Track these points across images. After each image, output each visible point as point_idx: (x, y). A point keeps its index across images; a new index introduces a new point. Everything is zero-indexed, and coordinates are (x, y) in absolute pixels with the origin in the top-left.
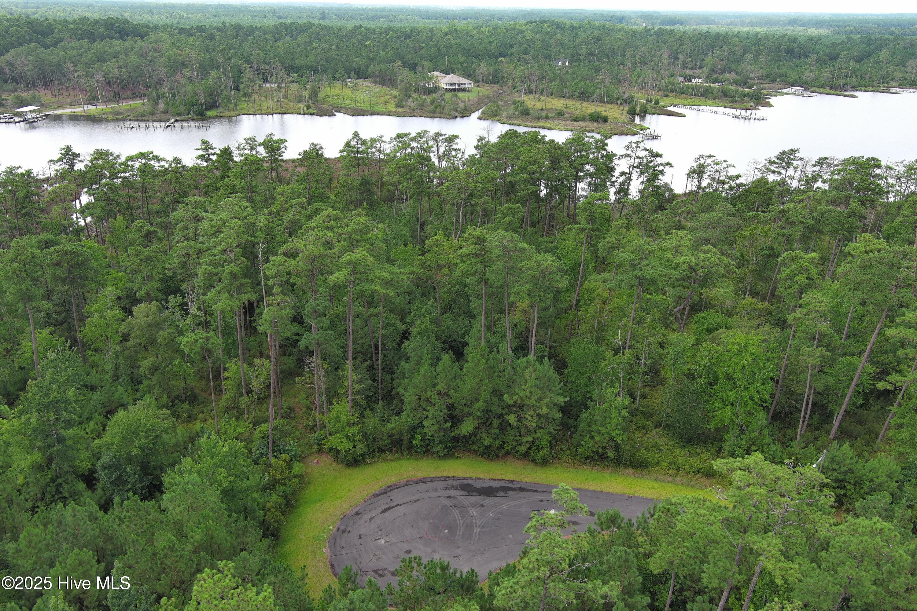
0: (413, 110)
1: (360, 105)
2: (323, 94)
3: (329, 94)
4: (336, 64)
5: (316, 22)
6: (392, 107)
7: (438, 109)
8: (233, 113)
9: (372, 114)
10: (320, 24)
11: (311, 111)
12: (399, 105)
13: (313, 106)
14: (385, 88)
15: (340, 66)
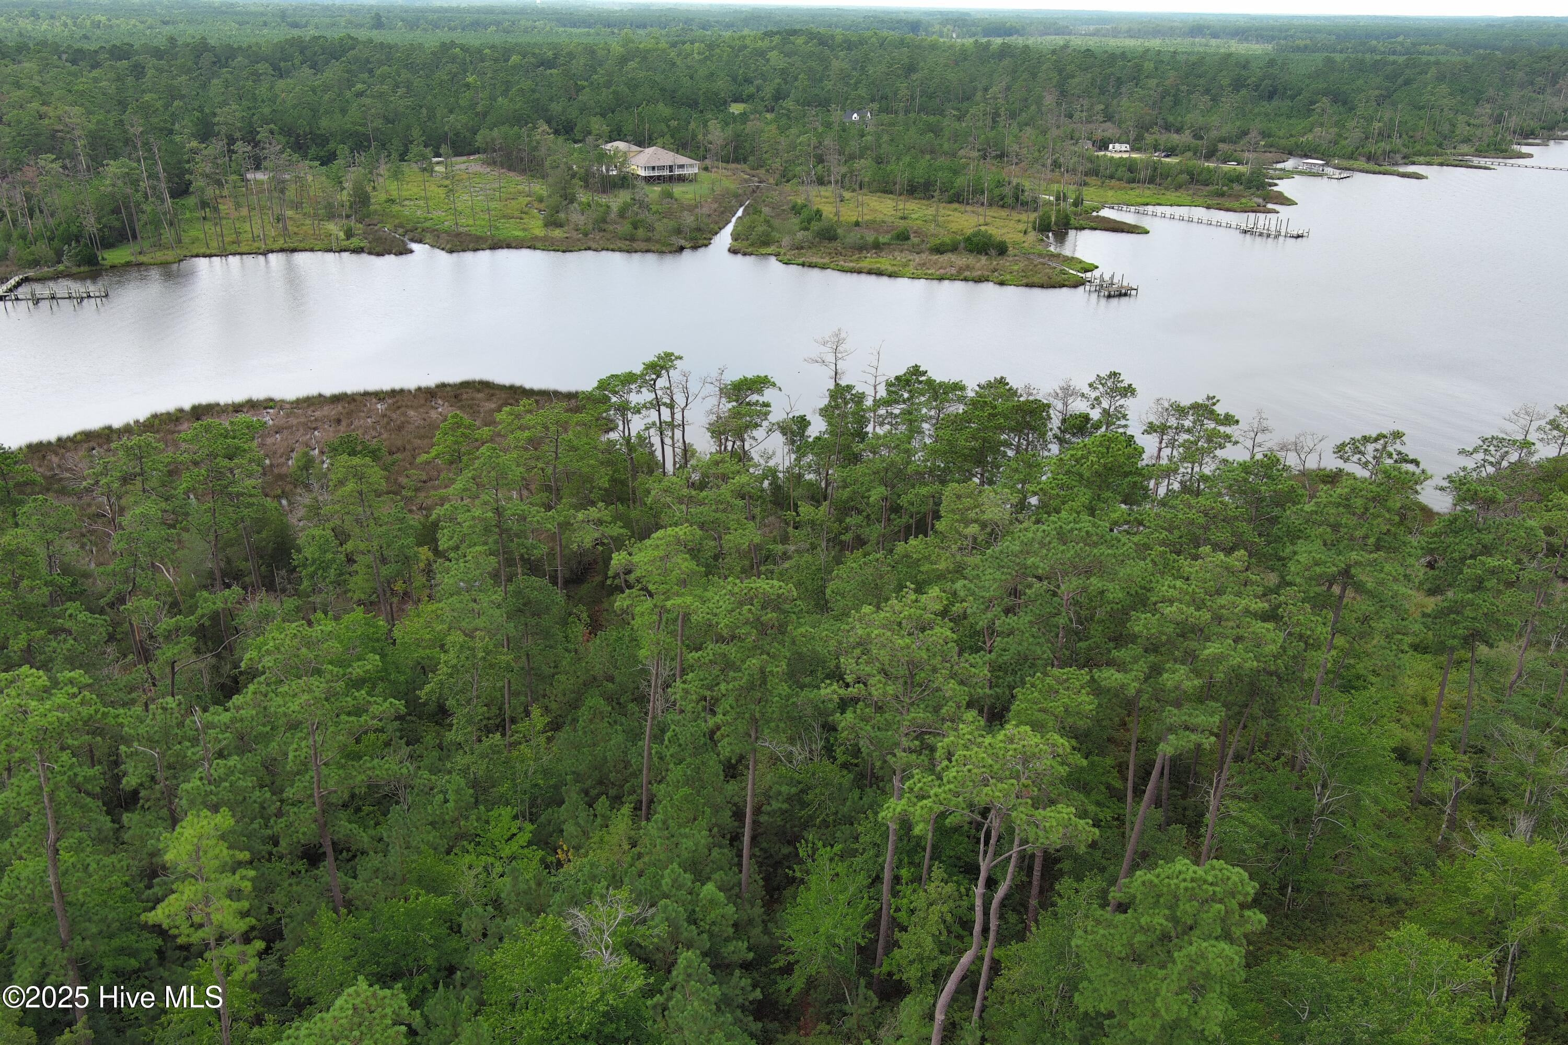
0: (586, 235)
1: (466, 224)
2: (383, 197)
3: (395, 194)
4: (409, 127)
5: (362, 34)
6: (537, 228)
7: (641, 232)
8: (170, 255)
9: (494, 247)
10: (371, 41)
11: (355, 242)
12: (552, 223)
13: (359, 228)
14: (515, 177)
15: (416, 132)
